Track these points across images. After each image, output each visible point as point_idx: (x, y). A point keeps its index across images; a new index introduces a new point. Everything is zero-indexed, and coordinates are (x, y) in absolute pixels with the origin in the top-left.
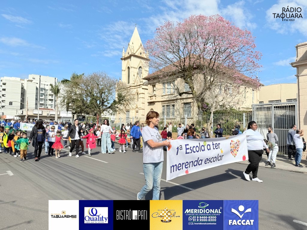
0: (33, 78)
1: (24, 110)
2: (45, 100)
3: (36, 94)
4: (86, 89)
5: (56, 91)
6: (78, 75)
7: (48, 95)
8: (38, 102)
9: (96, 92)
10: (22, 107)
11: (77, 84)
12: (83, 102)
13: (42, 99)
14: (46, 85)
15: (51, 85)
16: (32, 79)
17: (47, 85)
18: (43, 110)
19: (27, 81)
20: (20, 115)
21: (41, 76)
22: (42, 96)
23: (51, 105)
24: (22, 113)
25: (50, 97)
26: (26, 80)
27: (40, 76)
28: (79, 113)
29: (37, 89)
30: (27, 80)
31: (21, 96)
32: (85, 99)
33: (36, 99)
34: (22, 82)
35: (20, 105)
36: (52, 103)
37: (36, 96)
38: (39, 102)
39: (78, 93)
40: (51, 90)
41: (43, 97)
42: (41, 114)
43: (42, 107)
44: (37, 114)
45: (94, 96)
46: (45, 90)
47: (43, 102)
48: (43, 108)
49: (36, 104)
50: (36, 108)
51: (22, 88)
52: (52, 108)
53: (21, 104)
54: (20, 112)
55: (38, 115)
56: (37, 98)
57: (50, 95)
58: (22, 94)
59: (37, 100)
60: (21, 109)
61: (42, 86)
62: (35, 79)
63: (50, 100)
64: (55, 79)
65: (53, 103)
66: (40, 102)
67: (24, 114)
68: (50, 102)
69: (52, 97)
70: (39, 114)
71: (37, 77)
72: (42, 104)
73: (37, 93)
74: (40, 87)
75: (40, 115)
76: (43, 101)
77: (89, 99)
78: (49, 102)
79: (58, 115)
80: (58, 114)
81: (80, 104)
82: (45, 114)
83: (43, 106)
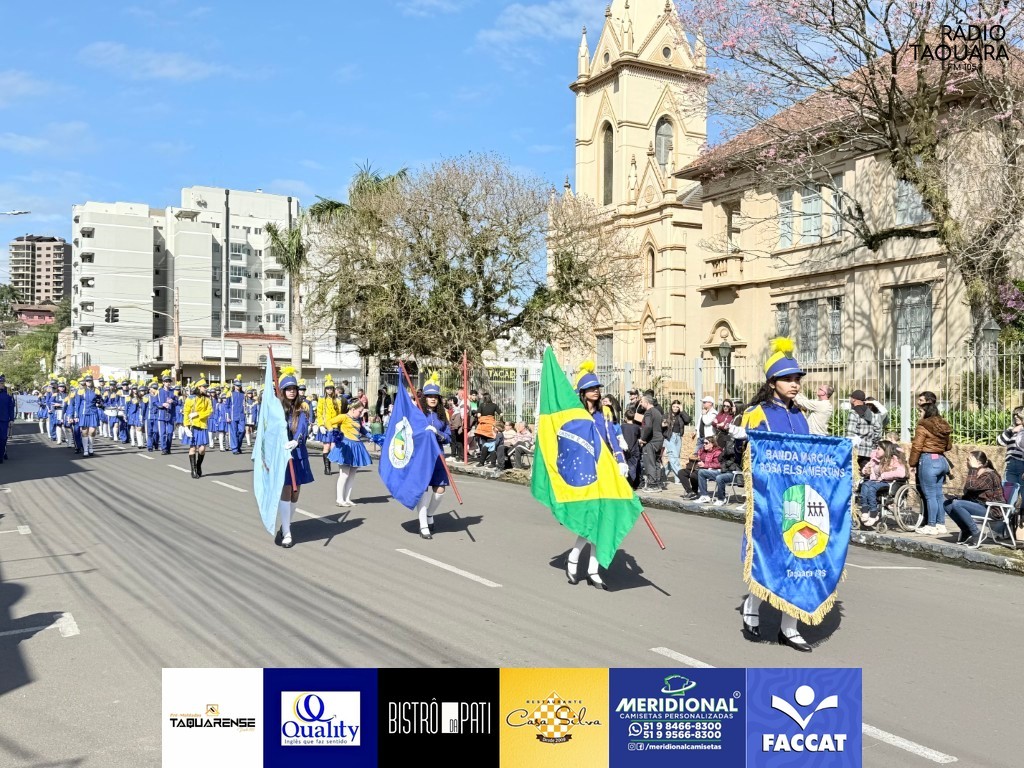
0: (199, 203)
1: (165, 340)
2: (253, 297)
3: (214, 274)
4: (414, 241)
5: (292, 257)
6: (382, 176)
7: (264, 275)
8: (224, 308)
9: (455, 253)
10: (161, 328)
11: (374, 220)
12: (401, 300)
13: (236, 294)
14: (252, 231)
15: (270, 229)
16: (196, 208)
17: (258, 231)
18: (242, 341)
19: (177, 216)
20: (151, 364)
21: (231, 192)
22: (238, 280)
23: (277, 318)
24: (157, 354)
25: (273, 281)
26: (171, 213)
27: (227, 193)
28: (386, 350)
29: (216, 247)
30: (176, 211)
31: (156, 282)
32: (410, 284)
33: (216, 295)
34: (158, 221)
35: (150, 319)
36: (280, 311)
37: (214, 279)
38: (227, 305)
39: (379, 258)
40: (273, 252)
41: (242, 285)
42: (235, 356)
43: (241, 327)
44: (219, 359)
45: (447, 268)
46: (249, 252)
47: (241, 307)
48: (243, 330)
49: (216, 316)
50: (216, 333)
51: (159, 248)
52: (280, 332)
53: (156, 316)
54: (150, 353)
55: (223, 364)
56: (220, 290)
57: (271, 274)
58: (157, 272)
59: (220, 297)
60: (156, 336)
61: (237, 238)
62: (205, 204)
63: (271, 296)
64: (290, 200)
65: (285, 310)
66: (233, 307)
67: (166, 360)
68: (273, 303)
69: (280, 284)
70: (227, 360)
71: (215, 197)
72: (239, 316)
73: (216, 268)
74: (227, 241)
75: (231, 364)
76: (244, 301)
77: (428, 283)
78: (268, 307)
79: (304, 361)
80: (306, 356)
81: (388, 309)
82: (250, 358)
83: (244, 323)
